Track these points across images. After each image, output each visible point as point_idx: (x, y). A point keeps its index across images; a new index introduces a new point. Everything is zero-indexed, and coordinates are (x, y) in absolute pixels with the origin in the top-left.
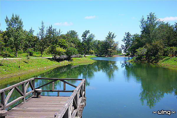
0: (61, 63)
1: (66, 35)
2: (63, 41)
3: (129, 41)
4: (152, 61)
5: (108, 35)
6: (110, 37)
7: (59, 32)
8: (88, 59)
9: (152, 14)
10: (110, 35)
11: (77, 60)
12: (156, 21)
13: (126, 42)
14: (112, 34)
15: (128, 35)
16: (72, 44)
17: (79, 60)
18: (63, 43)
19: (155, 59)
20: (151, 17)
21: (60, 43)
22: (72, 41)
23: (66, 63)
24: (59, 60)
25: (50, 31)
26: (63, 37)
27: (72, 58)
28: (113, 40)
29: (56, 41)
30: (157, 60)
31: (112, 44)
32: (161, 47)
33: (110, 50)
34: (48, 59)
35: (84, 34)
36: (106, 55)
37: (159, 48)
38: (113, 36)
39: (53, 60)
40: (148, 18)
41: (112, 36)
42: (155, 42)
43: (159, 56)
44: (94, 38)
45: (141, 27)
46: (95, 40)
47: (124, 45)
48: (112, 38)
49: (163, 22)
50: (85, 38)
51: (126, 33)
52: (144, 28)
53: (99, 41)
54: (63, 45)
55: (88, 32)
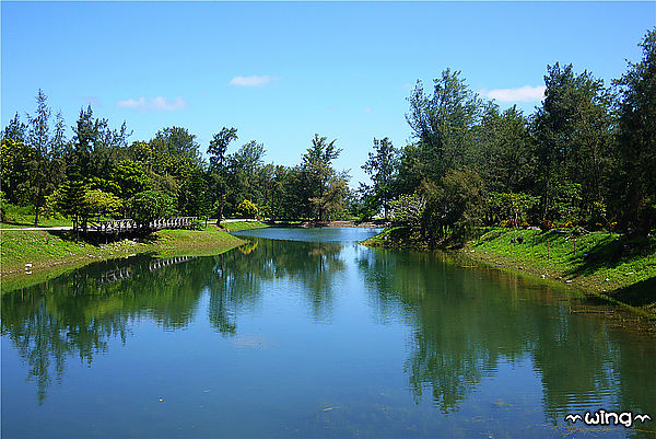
0: (105, 247)
1: (152, 143)
2: (134, 166)
3: (386, 169)
4: (446, 243)
5: (311, 146)
6: (320, 153)
7: (119, 134)
9: (451, 73)
10: (318, 145)
11: (173, 237)
13: (375, 172)
14: (327, 142)
15: (384, 147)
16: (170, 178)
17: (183, 238)
18: (131, 174)
19: (454, 237)
20: (449, 87)
21: (121, 172)
22: (168, 169)
23: (129, 248)
24: (97, 238)
25: (86, 129)
26: (137, 152)
27: (155, 230)
28: (330, 166)
29: (108, 166)
30: (459, 239)
31: (326, 180)
32: (475, 192)
33: (316, 200)
34: (53, 233)
35: (218, 142)
36: (303, 221)
37: (464, 197)
38: (330, 149)
39: (72, 240)
40: (438, 89)
41: (324, 151)
42: (455, 177)
43: (468, 224)
44: (261, 159)
45: (411, 121)
46: (266, 164)
47: (371, 184)
48: (327, 157)
49: (494, 102)
50: (222, 157)
51: (376, 142)
52: (422, 125)
53: (280, 169)
54: (131, 181)
55: (230, 134)
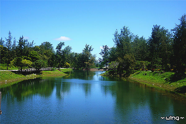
0: (27, 76)
1: (40, 46)
2: (35, 53)
3: (106, 54)
4: (124, 75)
5: (85, 47)
6: (88, 50)
8: (59, 73)
9: (125, 27)
10: (87, 48)
11: (46, 73)
12: (130, 35)
13: (103, 55)
14: (90, 46)
15: (106, 48)
16: (45, 56)
17: (49, 73)
18: (34, 55)
20: (125, 31)
21: (32, 55)
22: (45, 54)
24: (25, 73)
25: (22, 42)
26: (36, 49)
27: (42, 71)
28: (91, 53)
29: (28, 53)
30: (128, 74)
31: (89, 57)
32: (132, 61)
33: (86, 63)
34: (13, 72)
35: (59, 46)
36: (83, 69)
37: (130, 62)
38: (90, 48)
39: (18, 74)
40: (122, 31)
42: (127, 56)
43: (130, 70)
44: (71, 51)
45: (114, 41)
46: (72, 52)
47: (102, 58)
49: (137, 35)
50: (60, 50)
51: (103, 46)
52: (117, 41)
53: (76, 54)
54: (34, 57)
55: (62, 44)
